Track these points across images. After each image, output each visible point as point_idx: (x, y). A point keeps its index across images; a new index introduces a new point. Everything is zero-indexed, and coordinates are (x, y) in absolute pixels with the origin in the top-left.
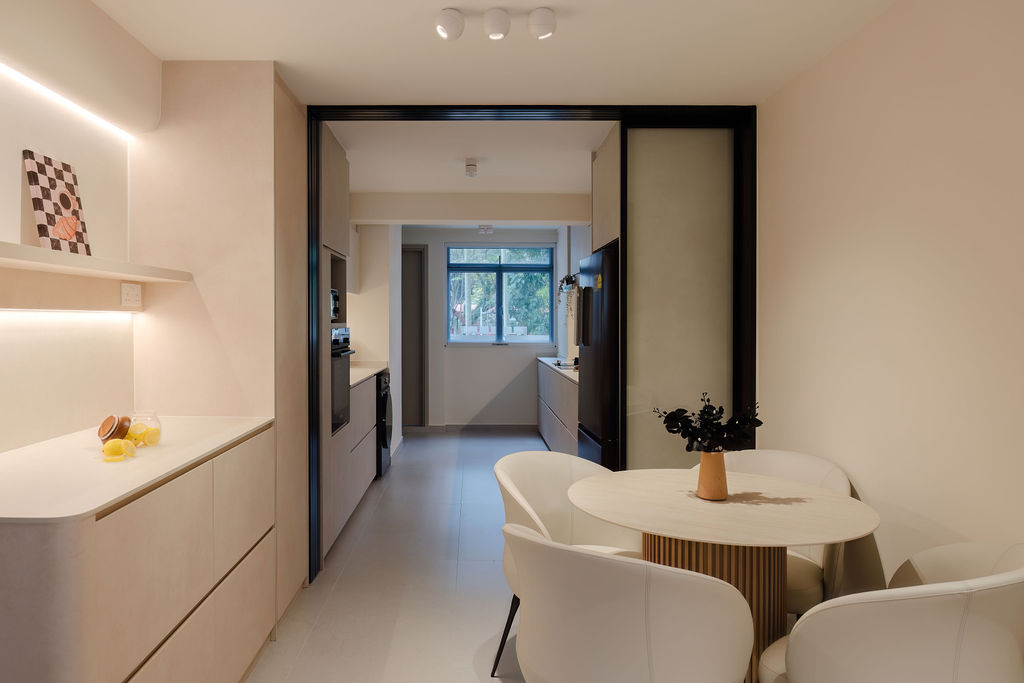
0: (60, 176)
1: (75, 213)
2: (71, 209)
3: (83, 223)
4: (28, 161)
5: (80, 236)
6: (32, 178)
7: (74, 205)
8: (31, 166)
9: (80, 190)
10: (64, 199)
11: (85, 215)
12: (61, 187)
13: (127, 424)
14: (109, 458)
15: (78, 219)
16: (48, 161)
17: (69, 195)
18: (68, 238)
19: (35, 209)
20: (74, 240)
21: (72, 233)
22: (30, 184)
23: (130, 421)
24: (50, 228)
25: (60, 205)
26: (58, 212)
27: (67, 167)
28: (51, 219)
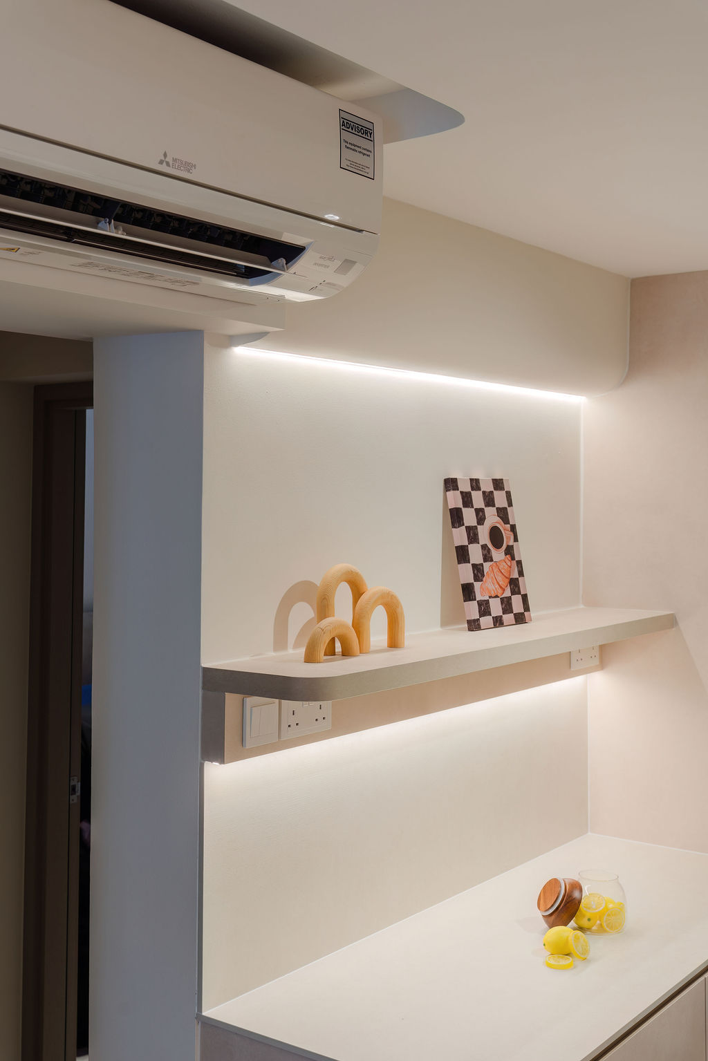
0: (489, 500)
1: (509, 551)
2: (504, 546)
3: (519, 563)
4: (450, 494)
5: (514, 585)
6: (456, 517)
7: (508, 539)
8: (455, 500)
9: (515, 515)
10: (496, 535)
11: (522, 551)
12: (492, 518)
13: (576, 894)
14: (552, 962)
15: (513, 558)
16: (475, 484)
17: (501, 526)
18: (500, 591)
19: (459, 562)
20: (508, 593)
21: (504, 582)
22: (454, 526)
23: (581, 890)
24: (477, 585)
25: (490, 546)
26: (487, 557)
27: (498, 484)
28: (478, 572)
